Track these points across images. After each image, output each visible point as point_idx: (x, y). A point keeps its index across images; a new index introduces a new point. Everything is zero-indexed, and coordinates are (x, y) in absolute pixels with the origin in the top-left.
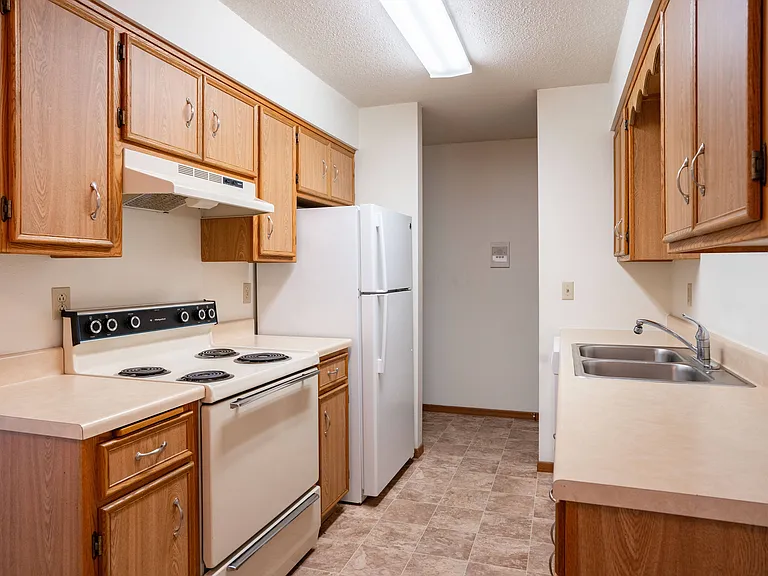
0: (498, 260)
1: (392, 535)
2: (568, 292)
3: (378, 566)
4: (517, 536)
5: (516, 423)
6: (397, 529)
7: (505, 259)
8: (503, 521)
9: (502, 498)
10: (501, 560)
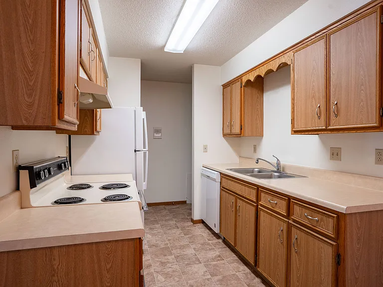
0: (157, 135)
1: (162, 264)
2: (205, 149)
3: (170, 277)
4: (210, 250)
5: (167, 207)
6: (163, 260)
7: (160, 135)
8: (200, 245)
9: (191, 237)
10: (213, 259)
